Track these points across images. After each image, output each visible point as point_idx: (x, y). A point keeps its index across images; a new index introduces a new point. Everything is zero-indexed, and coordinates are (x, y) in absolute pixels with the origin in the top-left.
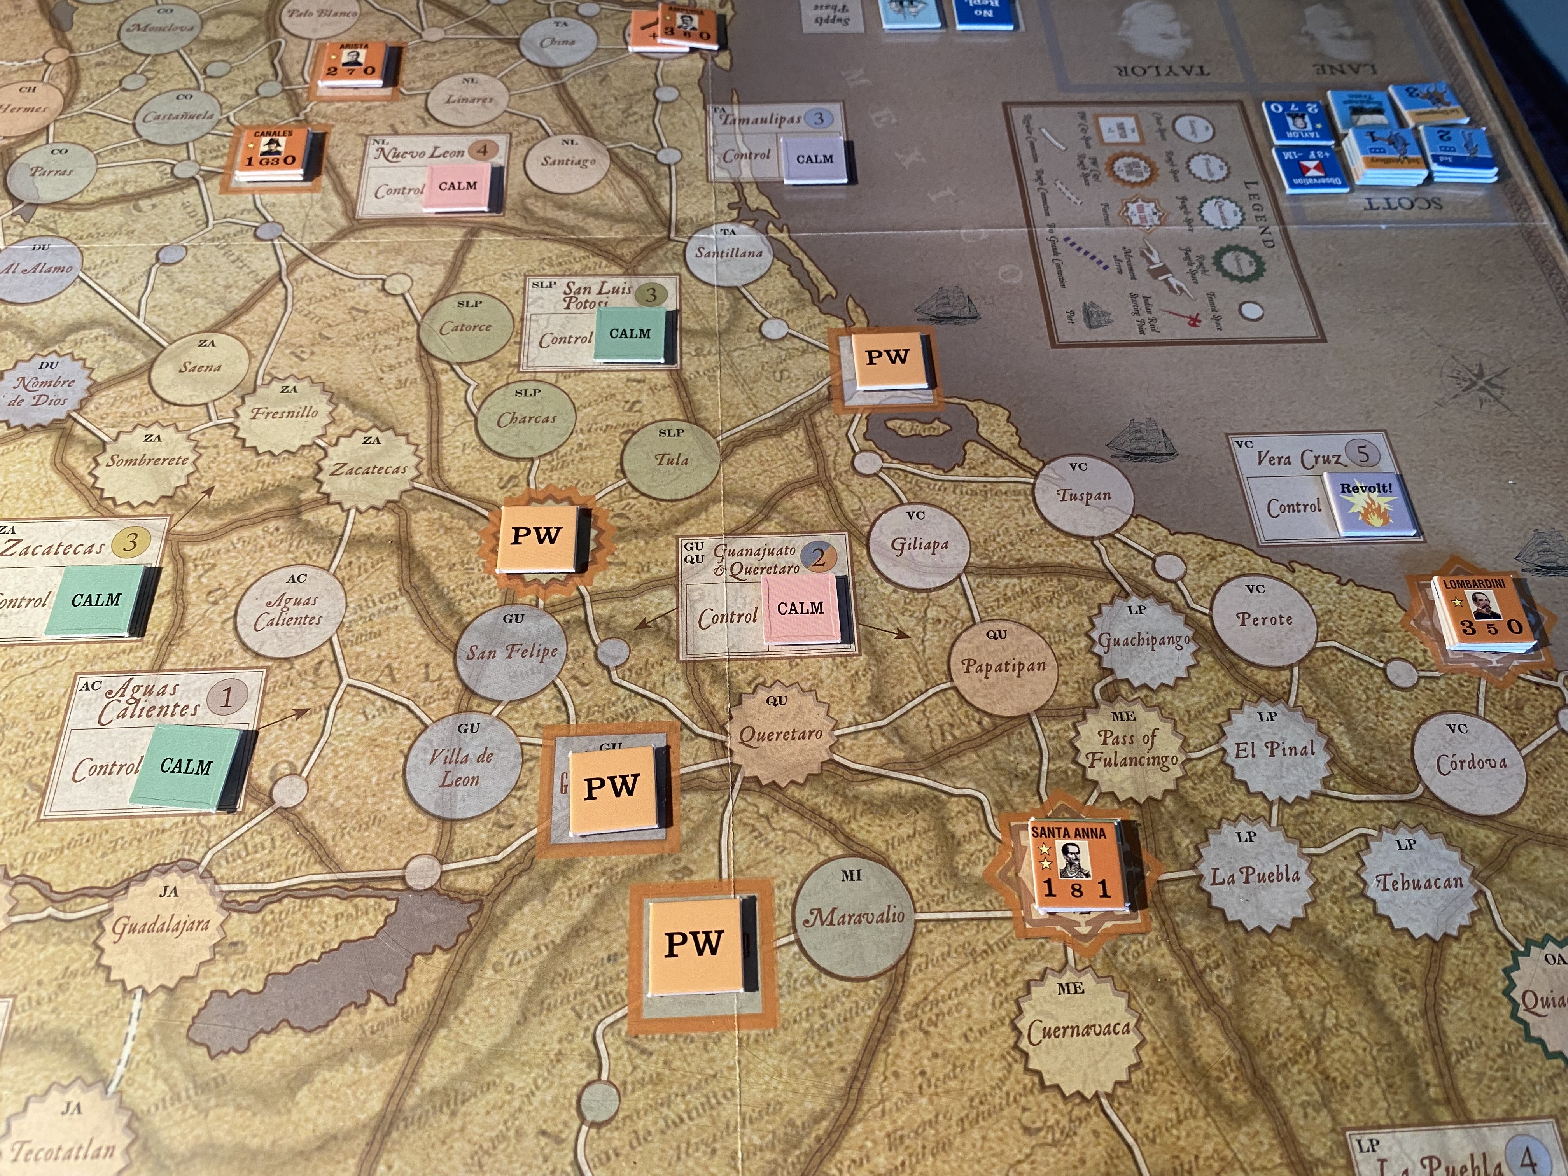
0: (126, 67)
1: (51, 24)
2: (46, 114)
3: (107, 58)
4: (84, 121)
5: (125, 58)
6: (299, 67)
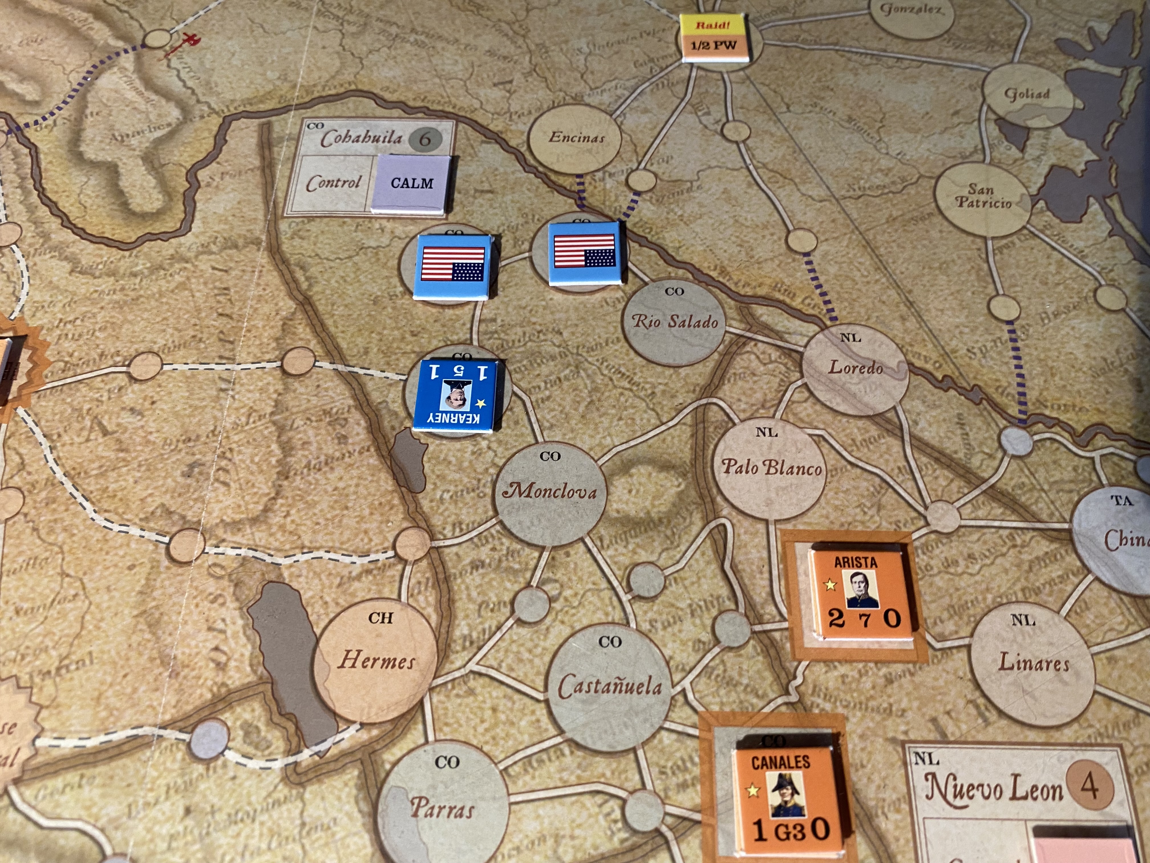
0: (515, 572)
1: (395, 478)
2: (414, 674)
3: (484, 554)
4: (471, 692)
5: (510, 553)
6: (766, 583)
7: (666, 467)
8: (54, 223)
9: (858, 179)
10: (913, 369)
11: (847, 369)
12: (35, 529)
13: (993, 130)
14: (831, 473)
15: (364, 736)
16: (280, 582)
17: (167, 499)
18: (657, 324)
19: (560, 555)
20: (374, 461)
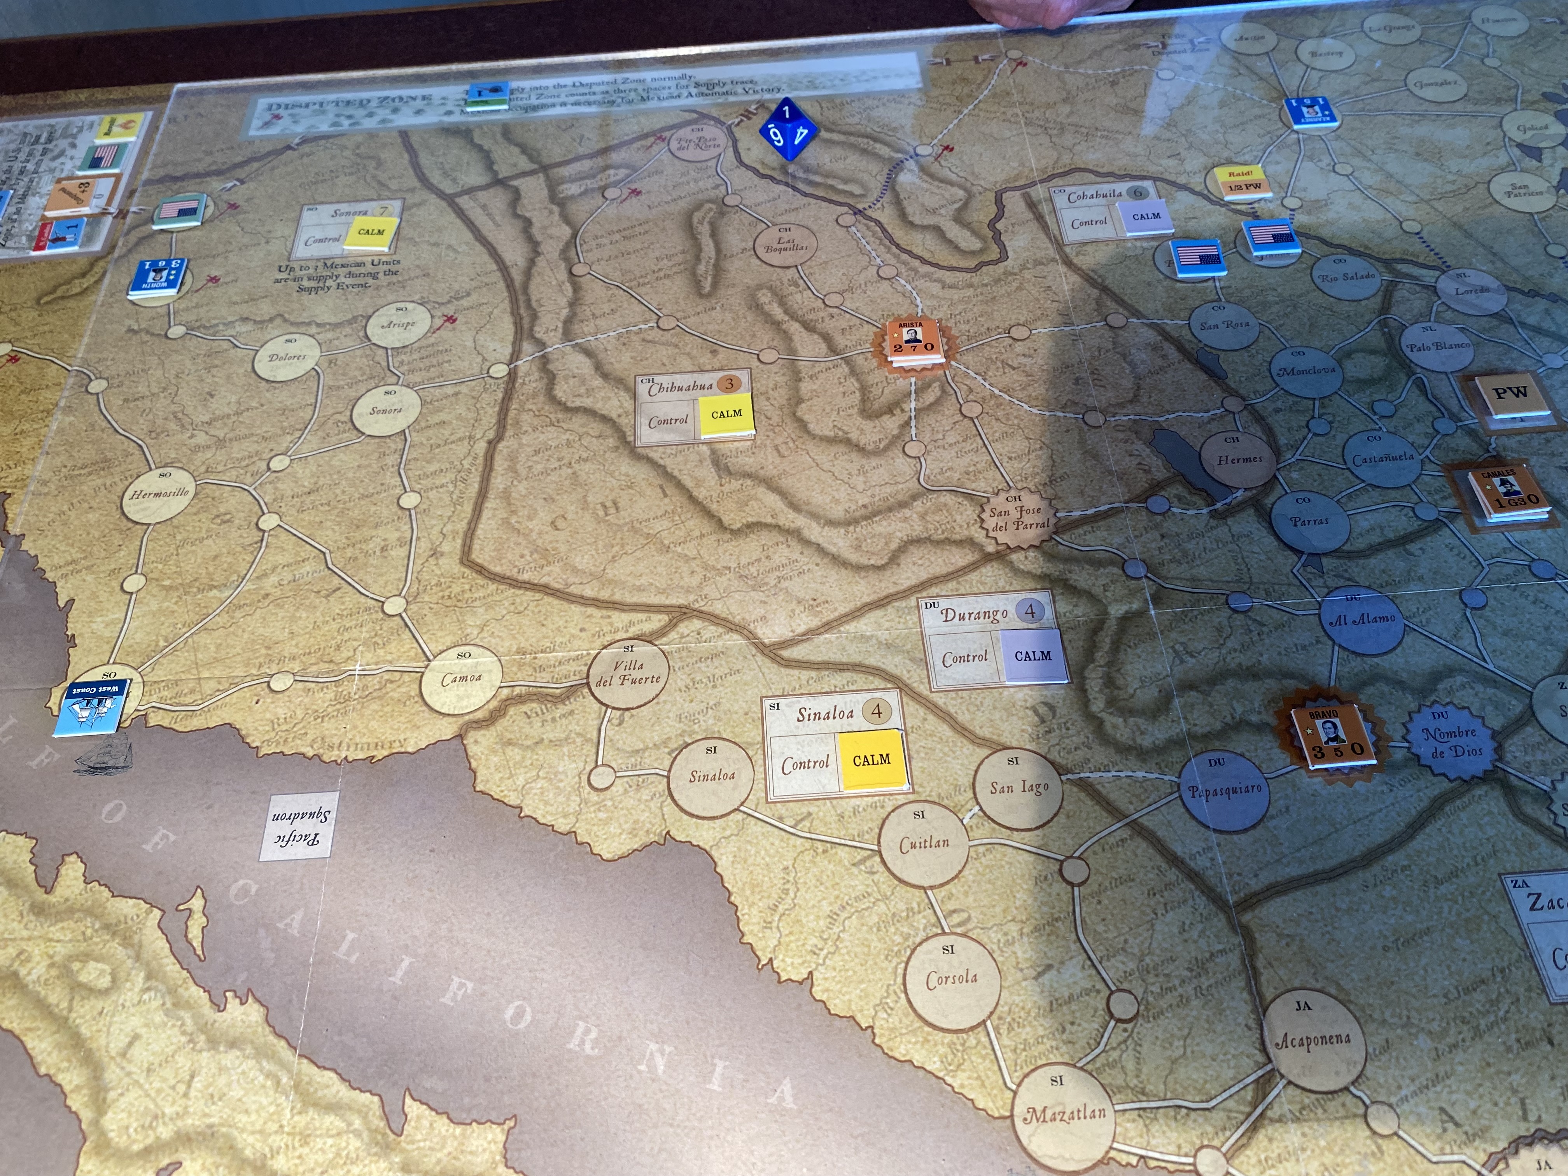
0: (1302, 412)
1: (1206, 373)
2: (1265, 464)
4: (1303, 469)
5: (1295, 403)
6: (1456, 402)
7: (1373, 352)
8: (916, 263)
9: (1436, 188)
10: (1509, 289)
11: (1466, 292)
12: (997, 419)
13: (1517, 152)
14: (1476, 345)
15: (1249, 494)
16: (1163, 429)
17: (1070, 397)
18: (1336, 279)
19: (1326, 401)
20: (1189, 366)
